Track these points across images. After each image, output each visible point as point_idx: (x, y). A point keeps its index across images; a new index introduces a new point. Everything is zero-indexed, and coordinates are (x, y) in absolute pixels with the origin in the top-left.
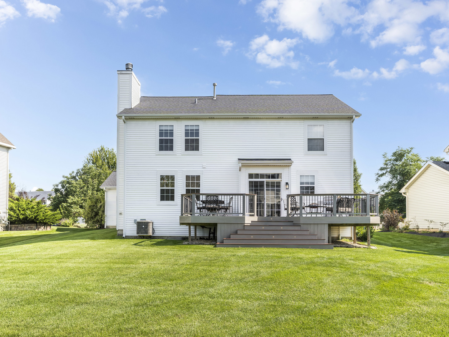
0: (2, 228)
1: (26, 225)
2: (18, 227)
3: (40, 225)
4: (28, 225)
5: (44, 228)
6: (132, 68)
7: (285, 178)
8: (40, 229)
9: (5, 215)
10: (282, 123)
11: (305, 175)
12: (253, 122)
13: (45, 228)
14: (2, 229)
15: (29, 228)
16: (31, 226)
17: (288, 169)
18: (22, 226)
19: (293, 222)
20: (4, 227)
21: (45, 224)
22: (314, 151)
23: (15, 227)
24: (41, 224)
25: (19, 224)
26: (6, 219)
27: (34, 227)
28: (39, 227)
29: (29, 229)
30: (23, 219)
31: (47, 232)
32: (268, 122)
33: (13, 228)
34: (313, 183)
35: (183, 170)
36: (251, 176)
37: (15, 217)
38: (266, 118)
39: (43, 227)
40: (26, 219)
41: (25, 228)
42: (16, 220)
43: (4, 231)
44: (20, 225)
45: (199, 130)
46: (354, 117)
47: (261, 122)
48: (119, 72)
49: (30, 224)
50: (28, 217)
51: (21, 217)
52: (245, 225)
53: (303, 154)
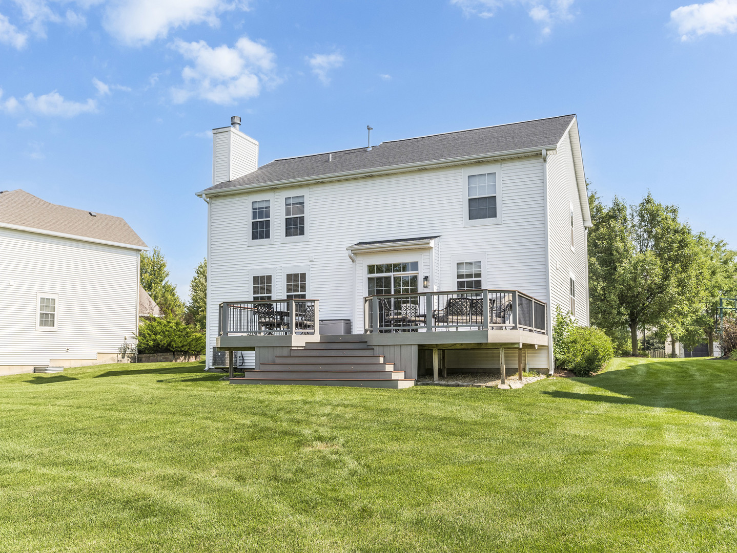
0: (130, 359)
1: (159, 354)
2: (149, 357)
3: (178, 355)
4: (163, 355)
5: (185, 359)
6: (239, 122)
7: (423, 268)
8: (178, 361)
9: (134, 340)
10: (427, 177)
11: (465, 262)
12: (382, 182)
13: (187, 359)
14: (129, 361)
15: (163, 358)
16: (166, 356)
17: (428, 254)
18: (154, 356)
19: (366, 342)
20: (132, 357)
21: (186, 354)
22: (479, 218)
23: (146, 357)
24: (179, 353)
25: (151, 353)
26: (134, 347)
27: (171, 357)
28: (177, 357)
29: (163, 360)
30: (154, 346)
31: (191, 363)
32: (404, 178)
33: (144, 359)
34: (479, 275)
35: (283, 266)
36: (371, 269)
37: (144, 344)
38: (402, 173)
39: (183, 357)
40: (158, 347)
41: (159, 358)
42: (146, 348)
43: (131, 362)
44: (151, 355)
45: (304, 202)
46: (544, 152)
47: (393, 180)
48: (215, 131)
49: (165, 354)
50: (160, 344)
51: (151, 343)
52: (293, 348)
53: (461, 226)
